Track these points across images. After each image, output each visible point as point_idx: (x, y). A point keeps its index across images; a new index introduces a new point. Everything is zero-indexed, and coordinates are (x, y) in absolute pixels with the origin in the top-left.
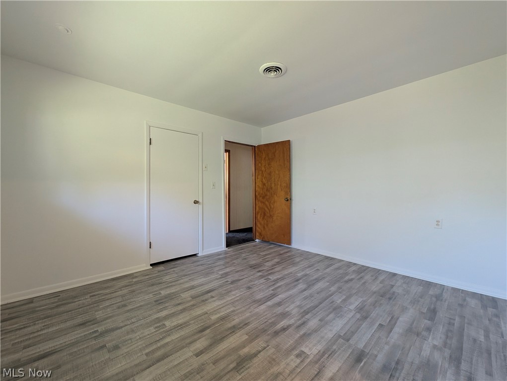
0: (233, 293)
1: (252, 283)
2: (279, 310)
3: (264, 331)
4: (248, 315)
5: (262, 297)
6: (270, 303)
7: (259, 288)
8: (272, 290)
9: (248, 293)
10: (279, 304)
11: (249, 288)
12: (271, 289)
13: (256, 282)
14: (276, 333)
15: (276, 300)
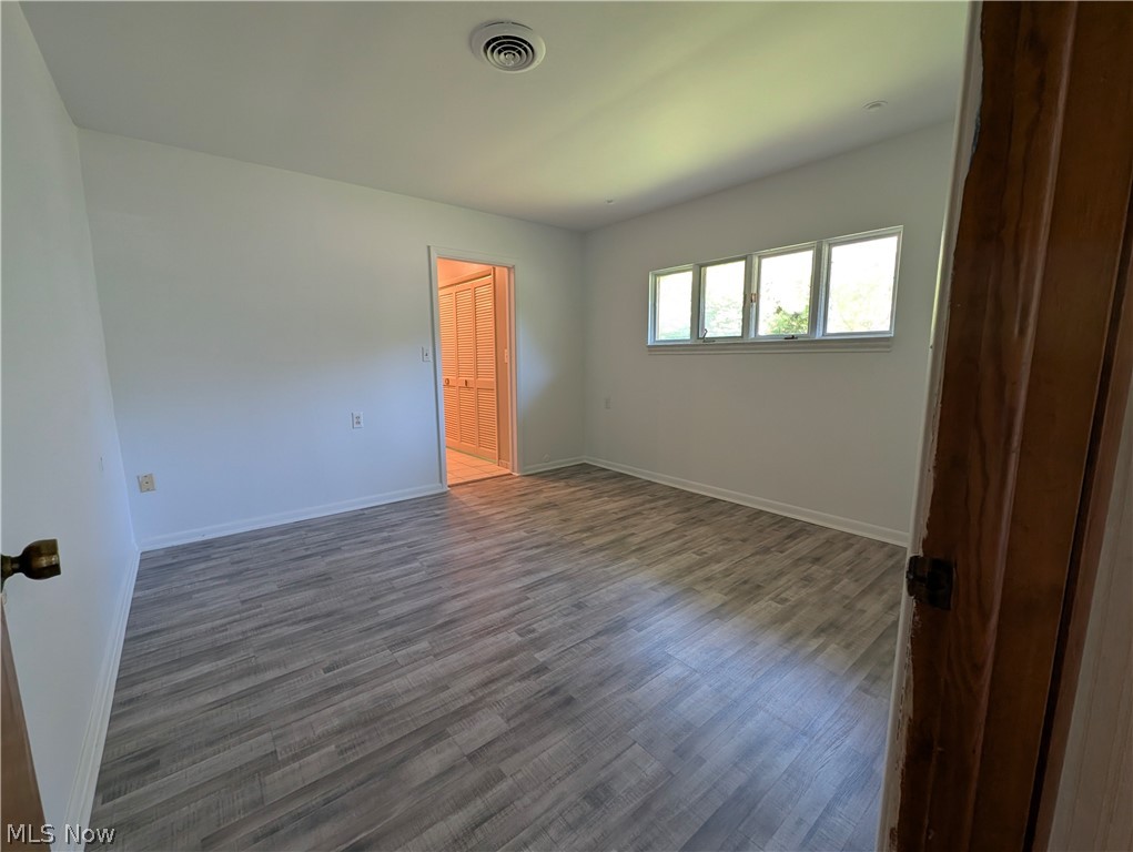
0: (614, 596)
1: (571, 619)
2: (530, 566)
3: (562, 546)
4: (582, 561)
5: (555, 586)
6: (544, 575)
7: (554, 606)
8: (528, 598)
9: (582, 595)
10: (529, 573)
11: (579, 606)
12: (529, 601)
13: (560, 622)
14: (549, 544)
15: (527, 580)
